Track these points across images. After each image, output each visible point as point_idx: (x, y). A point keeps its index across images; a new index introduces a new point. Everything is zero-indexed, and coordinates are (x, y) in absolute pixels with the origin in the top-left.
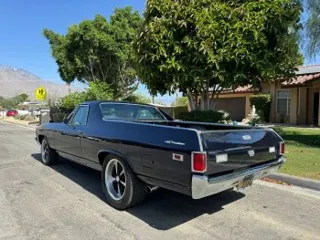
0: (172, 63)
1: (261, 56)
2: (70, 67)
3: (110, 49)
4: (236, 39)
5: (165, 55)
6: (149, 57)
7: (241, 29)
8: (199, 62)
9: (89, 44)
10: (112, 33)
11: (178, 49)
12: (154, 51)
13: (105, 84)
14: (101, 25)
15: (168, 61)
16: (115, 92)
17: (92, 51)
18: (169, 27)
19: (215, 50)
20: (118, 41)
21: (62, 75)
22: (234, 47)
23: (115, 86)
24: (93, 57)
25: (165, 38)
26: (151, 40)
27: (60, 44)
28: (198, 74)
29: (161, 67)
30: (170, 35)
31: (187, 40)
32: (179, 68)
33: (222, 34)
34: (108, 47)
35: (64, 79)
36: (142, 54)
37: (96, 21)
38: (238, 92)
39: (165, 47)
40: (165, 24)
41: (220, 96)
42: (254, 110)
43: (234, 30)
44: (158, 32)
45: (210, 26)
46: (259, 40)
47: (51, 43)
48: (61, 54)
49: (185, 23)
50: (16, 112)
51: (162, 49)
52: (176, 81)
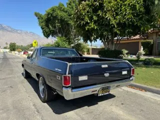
0: (92, 25)
1: (141, 19)
2: (47, 30)
3: (66, 20)
4: (126, 10)
5: (89, 21)
6: (80, 23)
7: (129, 4)
8: (106, 24)
9: (55, 18)
10: (66, 12)
11: (95, 18)
12: (83, 20)
13: (64, 37)
14: (61, 8)
15: (90, 24)
16: (69, 42)
17: (57, 21)
18: (90, 6)
19: (115, 17)
20: (70, 15)
21: (44, 34)
22: (125, 15)
23: (69, 39)
24: (58, 25)
25: (88, 12)
26: (81, 14)
27: (42, 18)
28: (106, 30)
29: (87, 28)
30: (91, 10)
31: (100, 13)
32: (96, 28)
33: (118, 8)
34: (65, 19)
35: (45, 36)
36: (77, 21)
37: (59, 6)
38: (133, 39)
39: (88, 17)
40: (88, 5)
41: (121, 42)
42: (142, 48)
43: (125, 5)
44: (84, 10)
45: (112, 4)
46: (139, 9)
47: (38, 19)
48: (43, 24)
49: (98, 4)
50: (27, 52)
51: (86, 18)
52: (95, 34)
